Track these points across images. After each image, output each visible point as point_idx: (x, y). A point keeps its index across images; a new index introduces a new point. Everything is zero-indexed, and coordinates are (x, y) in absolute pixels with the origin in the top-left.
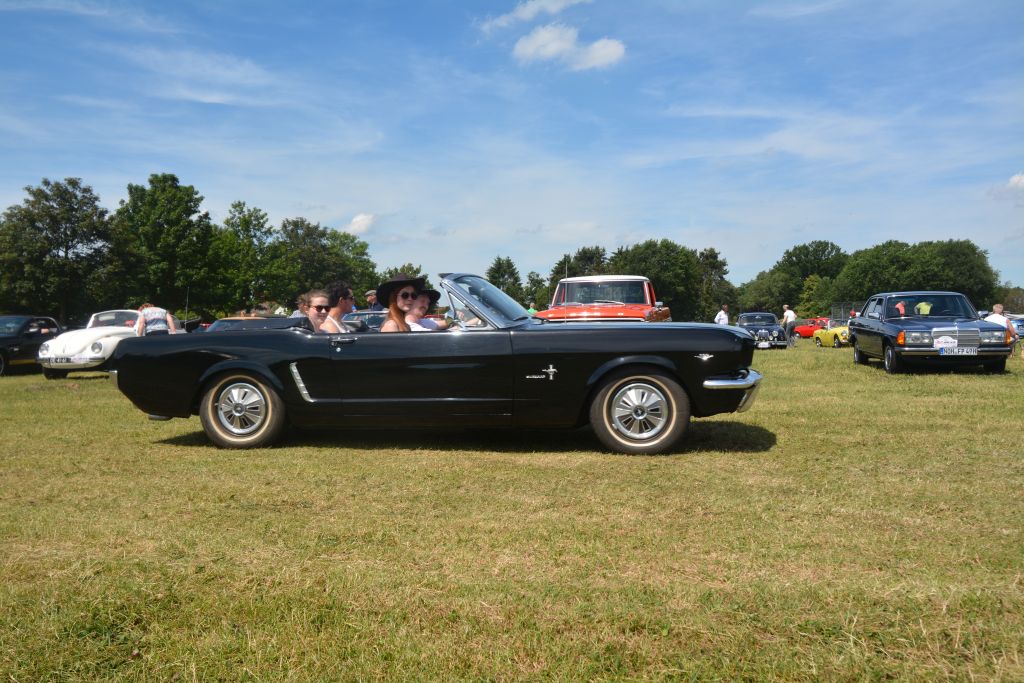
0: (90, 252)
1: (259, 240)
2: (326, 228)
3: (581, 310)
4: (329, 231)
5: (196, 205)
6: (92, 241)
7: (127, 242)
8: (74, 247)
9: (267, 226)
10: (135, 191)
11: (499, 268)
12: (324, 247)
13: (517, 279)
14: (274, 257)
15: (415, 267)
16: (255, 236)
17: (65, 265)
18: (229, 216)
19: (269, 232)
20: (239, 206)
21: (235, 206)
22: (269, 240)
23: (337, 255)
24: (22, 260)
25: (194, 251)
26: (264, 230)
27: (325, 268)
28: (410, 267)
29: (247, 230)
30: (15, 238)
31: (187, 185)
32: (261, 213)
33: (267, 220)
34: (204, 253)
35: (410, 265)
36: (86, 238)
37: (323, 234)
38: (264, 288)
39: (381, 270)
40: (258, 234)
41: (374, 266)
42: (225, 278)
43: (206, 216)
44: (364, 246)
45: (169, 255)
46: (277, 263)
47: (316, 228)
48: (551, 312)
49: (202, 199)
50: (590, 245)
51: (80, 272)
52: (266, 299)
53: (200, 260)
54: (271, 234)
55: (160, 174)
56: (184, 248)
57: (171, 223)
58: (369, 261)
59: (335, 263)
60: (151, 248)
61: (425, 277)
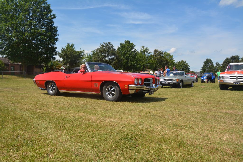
0: (112, 58)
1: (147, 55)
2: (163, 52)
3: (235, 72)
4: (164, 52)
5: (134, 47)
6: (112, 56)
7: (119, 56)
8: (109, 57)
9: (149, 51)
10: (121, 44)
11: (207, 61)
12: (162, 56)
13: (212, 64)
14: (150, 59)
15: (185, 61)
16: (146, 54)
17: (107, 61)
18: (141, 49)
19: (149, 53)
20: (143, 47)
21: (142, 47)
22: (150, 55)
23: (165, 58)
24: (99, 60)
25: (133, 58)
26: (148, 52)
27: (162, 61)
28: (183, 61)
29: (145, 53)
30: (98, 56)
31: (132, 43)
32: (148, 49)
33: (149, 50)
34: (135, 58)
35: (183, 60)
36: (111, 55)
37: (162, 53)
38: (148, 66)
39: (176, 62)
40: (147, 53)
41: (174, 61)
42: (139, 64)
43: (136, 50)
44: (172, 56)
45: (127, 59)
46: (151, 60)
47: (161, 52)
48: (226, 72)
49: (135, 46)
50: (235, 55)
51: (110, 62)
52: (148, 69)
53: (134, 59)
54: (150, 53)
55: (127, 40)
56: (131, 57)
57: (128, 51)
58: (173, 60)
59: (165, 60)
60: (124, 57)
61: (187, 63)
